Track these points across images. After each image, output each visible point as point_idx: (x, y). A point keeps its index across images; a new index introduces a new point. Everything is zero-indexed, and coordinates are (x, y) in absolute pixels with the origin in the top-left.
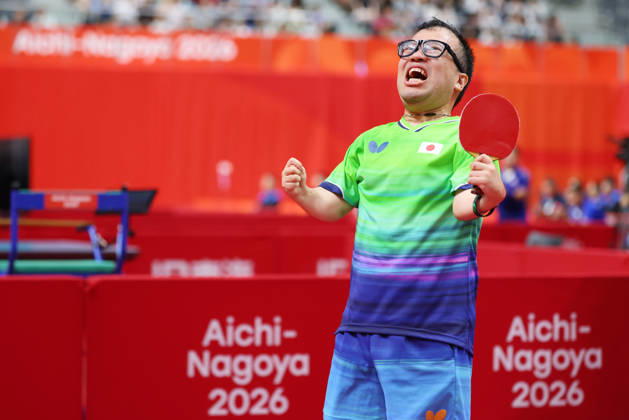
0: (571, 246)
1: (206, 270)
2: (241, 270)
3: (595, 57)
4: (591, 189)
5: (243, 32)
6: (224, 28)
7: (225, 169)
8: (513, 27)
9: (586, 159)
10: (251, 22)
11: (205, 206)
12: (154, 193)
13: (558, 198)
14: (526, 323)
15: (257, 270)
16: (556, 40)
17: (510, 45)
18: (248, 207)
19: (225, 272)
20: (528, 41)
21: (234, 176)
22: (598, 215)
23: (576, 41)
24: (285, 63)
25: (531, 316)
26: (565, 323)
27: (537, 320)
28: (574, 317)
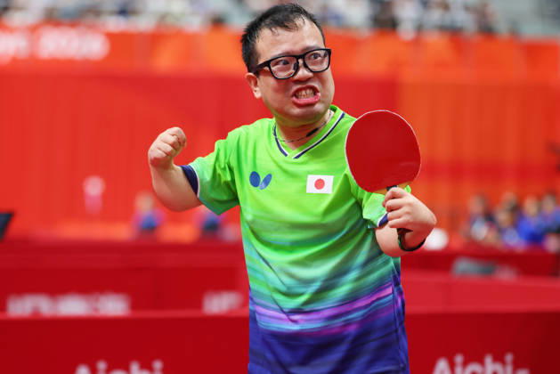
0: (506, 275)
1: (73, 306)
2: (114, 306)
3: (534, 51)
4: (530, 207)
5: (115, 24)
6: (90, 19)
7: (94, 187)
8: (436, 16)
9: (524, 174)
10: (124, 12)
11: (72, 231)
12: (10, 216)
13: (489, 217)
14: (452, 366)
15: (134, 306)
16: (487, 31)
17: (435, 40)
18: (121, 232)
19: (96, 310)
20: (453, 33)
21: (105, 196)
22: (536, 238)
23: (514, 34)
24: (165, 61)
25: (459, 359)
26: (498, 367)
27: (465, 364)
28: (509, 358)
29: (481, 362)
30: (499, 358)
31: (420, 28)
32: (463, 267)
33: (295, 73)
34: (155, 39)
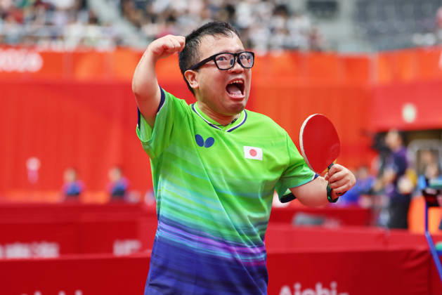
0: (332, 225)
1: (18, 252)
2: (48, 251)
3: (351, 63)
5: (44, 45)
7: (33, 165)
8: (279, 39)
10: (53, 38)
11: (18, 197)
14: (293, 291)
15: (62, 251)
17: (278, 54)
18: (54, 198)
19: (34, 254)
20: (292, 51)
21: (41, 171)
22: (353, 198)
24: (84, 73)
25: (298, 286)
26: (326, 291)
27: (302, 289)
28: (334, 285)
29: (314, 288)
30: (326, 286)
31: (269, 47)
32: (301, 220)
33: (233, 67)
34: (77, 57)
